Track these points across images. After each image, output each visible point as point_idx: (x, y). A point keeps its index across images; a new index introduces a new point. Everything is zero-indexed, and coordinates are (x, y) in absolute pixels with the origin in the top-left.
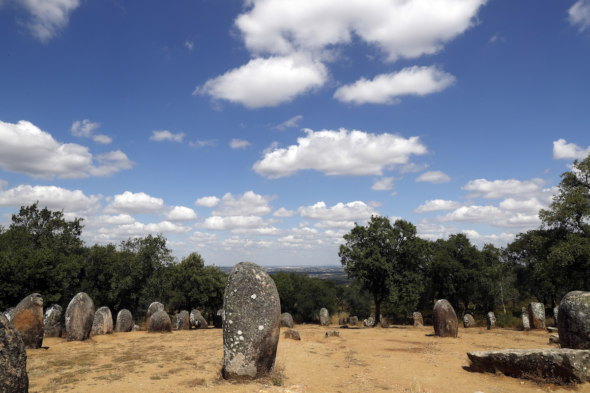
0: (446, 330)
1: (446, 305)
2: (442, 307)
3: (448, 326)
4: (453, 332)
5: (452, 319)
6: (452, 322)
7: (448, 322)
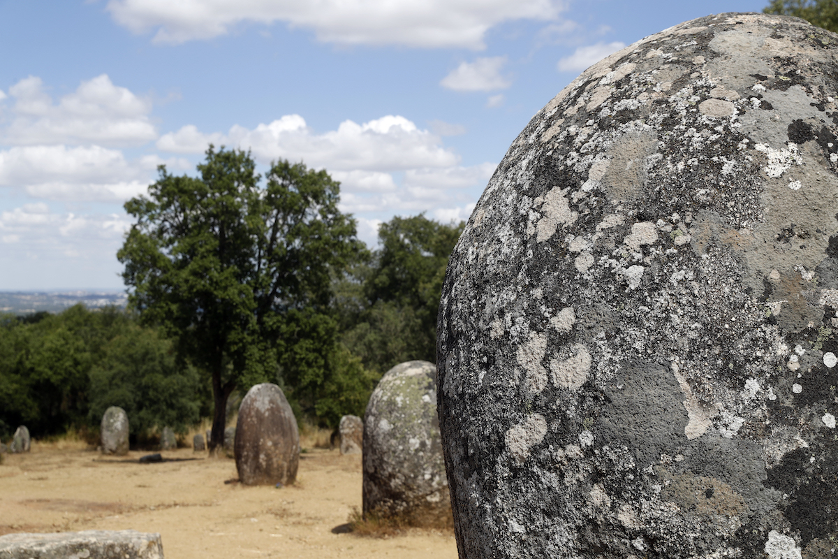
0: (258, 467)
1: (267, 400)
2: (257, 405)
3: (262, 456)
4: (275, 473)
5: (276, 437)
6: (275, 444)
7: (264, 444)
